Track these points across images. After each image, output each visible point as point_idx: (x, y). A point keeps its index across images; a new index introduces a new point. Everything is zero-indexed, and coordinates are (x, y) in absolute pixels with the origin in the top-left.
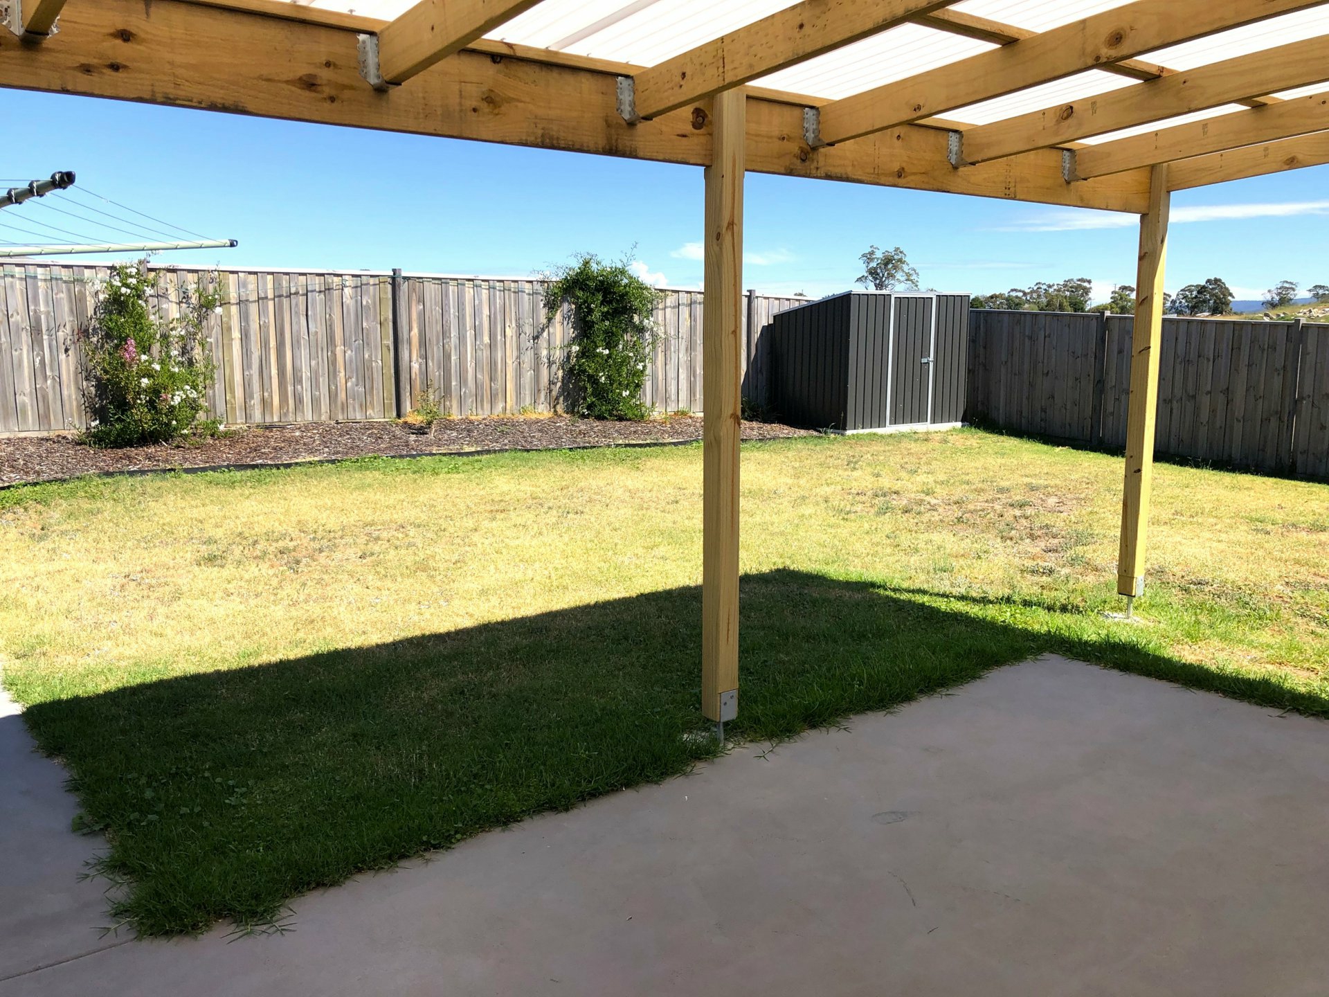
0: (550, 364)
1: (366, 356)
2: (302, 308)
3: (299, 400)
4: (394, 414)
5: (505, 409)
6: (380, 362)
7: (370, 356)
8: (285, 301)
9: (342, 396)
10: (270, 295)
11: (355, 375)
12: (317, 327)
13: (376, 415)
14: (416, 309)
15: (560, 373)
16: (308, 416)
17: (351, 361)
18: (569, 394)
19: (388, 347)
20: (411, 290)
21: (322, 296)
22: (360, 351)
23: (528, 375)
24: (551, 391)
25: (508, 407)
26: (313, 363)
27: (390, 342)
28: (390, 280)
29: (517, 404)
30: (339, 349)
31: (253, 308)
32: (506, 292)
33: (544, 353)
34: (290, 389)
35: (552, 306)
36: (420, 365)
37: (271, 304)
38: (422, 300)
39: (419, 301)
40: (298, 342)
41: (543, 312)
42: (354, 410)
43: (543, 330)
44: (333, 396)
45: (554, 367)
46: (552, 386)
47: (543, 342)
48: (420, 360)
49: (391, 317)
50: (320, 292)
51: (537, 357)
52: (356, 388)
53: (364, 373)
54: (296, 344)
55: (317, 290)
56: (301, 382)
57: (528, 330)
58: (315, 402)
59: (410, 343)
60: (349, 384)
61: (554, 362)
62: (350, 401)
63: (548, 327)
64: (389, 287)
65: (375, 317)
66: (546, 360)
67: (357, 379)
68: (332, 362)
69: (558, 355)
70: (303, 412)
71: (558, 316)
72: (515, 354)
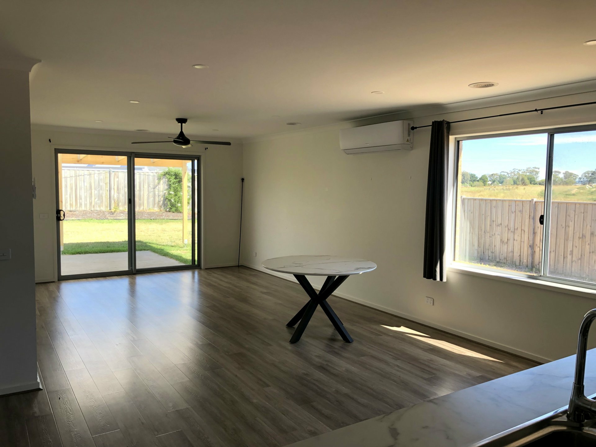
0: (159, 196)
1: (101, 193)
2: (83, 179)
3: (81, 204)
4: (109, 209)
5: (143, 208)
6: (105, 194)
7: (102, 193)
8: (78, 178)
9: (93, 203)
10: (74, 176)
11: (97, 198)
12: (87, 184)
13: (103, 209)
14: (116, 180)
15: (162, 199)
16: (83, 208)
17: (96, 194)
18: (165, 205)
19: (107, 190)
20: (115, 175)
21: (88, 176)
22: (99, 191)
23: (151, 199)
24: (159, 204)
25: (145, 208)
26: (85, 194)
27: (108, 189)
28: (108, 172)
29: (147, 207)
30: (93, 191)
31: (68, 179)
32: (145, 176)
33: (157, 193)
34: (78, 201)
35: (159, 179)
36: (117, 195)
37: (74, 178)
38: (118, 177)
39: (117, 178)
40: (81, 188)
41: (157, 181)
42: (97, 207)
43: (156, 186)
44: (91, 203)
45: (160, 197)
46: (159, 203)
47: (156, 190)
48: (117, 194)
49: (108, 182)
50: (88, 175)
51: (154, 194)
52: (98, 201)
53: (100, 197)
54: (81, 189)
55: (87, 174)
56: (81, 199)
57: (151, 186)
58: (86, 205)
59: (114, 189)
60: (95, 200)
61: (160, 195)
62: (96, 205)
63: (158, 185)
64: (108, 174)
65: (104, 182)
66: (157, 195)
67: (98, 198)
68: (91, 194)
69: (161, 193)
70: (82, 207)
71: (162, 182)
72: (147, 193)
